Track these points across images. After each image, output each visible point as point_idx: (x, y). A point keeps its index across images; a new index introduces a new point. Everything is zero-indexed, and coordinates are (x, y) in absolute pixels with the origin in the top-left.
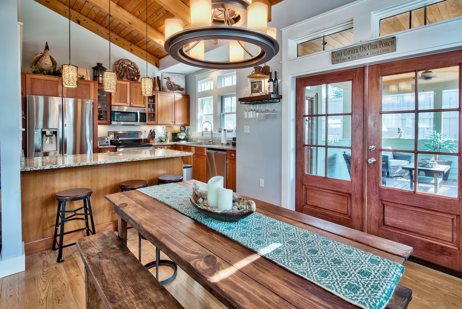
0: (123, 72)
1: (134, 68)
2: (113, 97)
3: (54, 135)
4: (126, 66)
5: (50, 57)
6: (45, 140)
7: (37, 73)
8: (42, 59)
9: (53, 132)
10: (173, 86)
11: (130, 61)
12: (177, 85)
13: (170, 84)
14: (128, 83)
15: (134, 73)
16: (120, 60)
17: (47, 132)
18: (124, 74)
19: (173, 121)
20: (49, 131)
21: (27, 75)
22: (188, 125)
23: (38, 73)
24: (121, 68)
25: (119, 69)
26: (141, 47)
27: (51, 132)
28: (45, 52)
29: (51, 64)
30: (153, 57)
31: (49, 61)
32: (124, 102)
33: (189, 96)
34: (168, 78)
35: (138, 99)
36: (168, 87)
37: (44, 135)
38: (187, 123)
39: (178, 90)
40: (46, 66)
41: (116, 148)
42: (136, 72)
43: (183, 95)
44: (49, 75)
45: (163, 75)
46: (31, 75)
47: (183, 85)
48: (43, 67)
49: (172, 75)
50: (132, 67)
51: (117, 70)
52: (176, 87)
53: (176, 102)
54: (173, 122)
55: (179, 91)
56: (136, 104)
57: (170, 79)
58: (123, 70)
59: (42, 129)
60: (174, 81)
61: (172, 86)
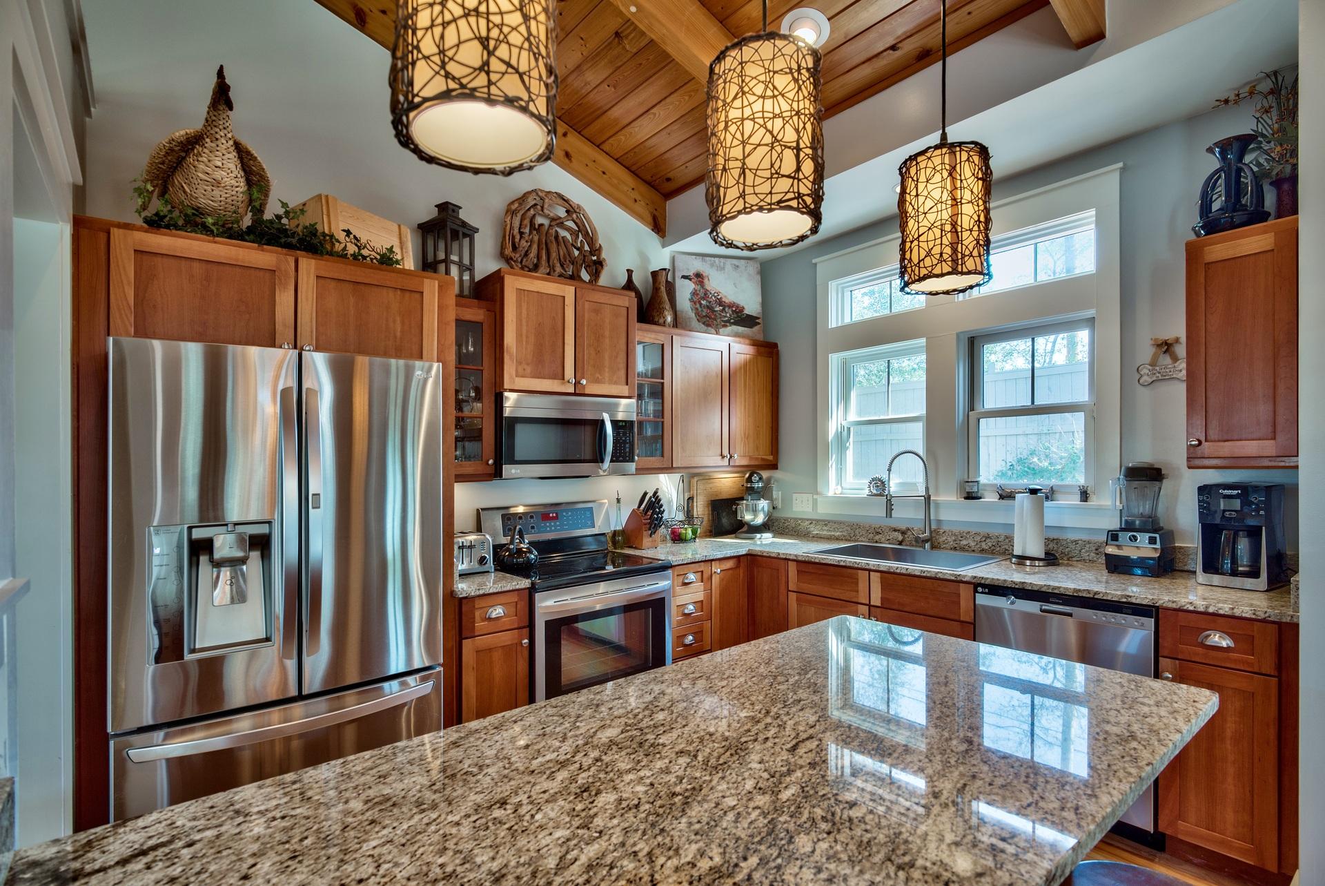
0: (535, 246)
1: (575, 234)
2: (511, 356)
3: (255, 555)
4: (546, 222)
5: (238, 146)
6: (210, 584)
7: (167, 227)
8: (199, 154)
9: (252, 537)
10: (718, 308)
11: (566, 201)
12: (731, 306)
13: (704, 302)
14: (568, 291)
15: (576, 253)
16: (529, 193)
17: (217, 543)
18: (539, 257)
19: (726, 452)
20: (231, 538)
21: (115, 232)
22: (774, 466)
23: (177, 227)
24: (527, 230)
25: (521, 233)
26: (606, 147)
27: (241, 539)
28: (210, 122)
29: (242, 183)
30: (644, 188)
31: (232, 166)
32: (553, 377)
33: (775, 345)
34: (699, 278)
35: (607, 363)
36: (697, 314)
37: (204, 559)
38: (771, 458)
39: (736, 323)
40: (217, 192)
41: (532, 590)
42: (587, 248)
43: (755, 343)
44: (230, 237)
45: (678, 264)
46: (139, 235)
47: (752, 306)
48: (203, 201)
49: (712, 265)
50: (568, 229)
51: (513, 237)
52: (729, 313)
53: (735, 373)
54: (723, 457)
55: (740, 329)
56: (597, 381)
57: (706, 281)
58: (536, 238)
59: (190, 528)
60: (719, 289)
61: (710, 308)
